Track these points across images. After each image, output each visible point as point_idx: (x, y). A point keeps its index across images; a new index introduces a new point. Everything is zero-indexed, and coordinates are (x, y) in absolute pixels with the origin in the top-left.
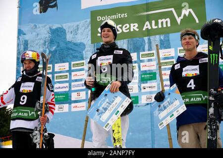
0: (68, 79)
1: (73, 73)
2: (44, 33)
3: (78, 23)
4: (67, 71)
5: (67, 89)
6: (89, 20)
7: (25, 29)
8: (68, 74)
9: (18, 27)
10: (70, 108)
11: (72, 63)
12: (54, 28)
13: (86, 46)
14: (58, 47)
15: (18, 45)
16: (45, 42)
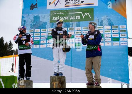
0: (39, 35)
1: (42, 33)
2: (32, 17)
3: (45, 14)
4: (39, 32)
5: (39, 39)
6: (49, 14)
7: (25, 16)
8: (40, 33)
9: (22, 15)
10: (40, 46)
11: (42, 29)
12: (35, 16)
13: (48, 24)
14: (36, 23)
15: (22, 22)
16: (32, 21)
